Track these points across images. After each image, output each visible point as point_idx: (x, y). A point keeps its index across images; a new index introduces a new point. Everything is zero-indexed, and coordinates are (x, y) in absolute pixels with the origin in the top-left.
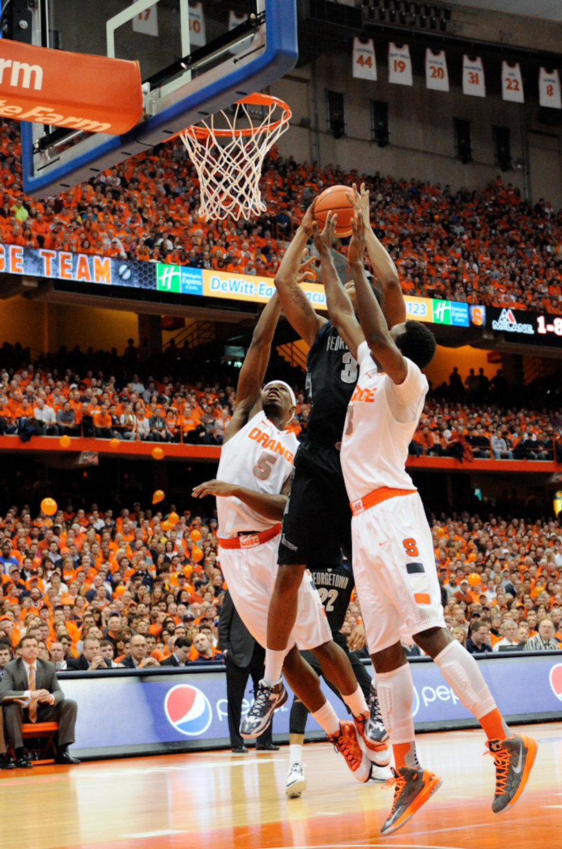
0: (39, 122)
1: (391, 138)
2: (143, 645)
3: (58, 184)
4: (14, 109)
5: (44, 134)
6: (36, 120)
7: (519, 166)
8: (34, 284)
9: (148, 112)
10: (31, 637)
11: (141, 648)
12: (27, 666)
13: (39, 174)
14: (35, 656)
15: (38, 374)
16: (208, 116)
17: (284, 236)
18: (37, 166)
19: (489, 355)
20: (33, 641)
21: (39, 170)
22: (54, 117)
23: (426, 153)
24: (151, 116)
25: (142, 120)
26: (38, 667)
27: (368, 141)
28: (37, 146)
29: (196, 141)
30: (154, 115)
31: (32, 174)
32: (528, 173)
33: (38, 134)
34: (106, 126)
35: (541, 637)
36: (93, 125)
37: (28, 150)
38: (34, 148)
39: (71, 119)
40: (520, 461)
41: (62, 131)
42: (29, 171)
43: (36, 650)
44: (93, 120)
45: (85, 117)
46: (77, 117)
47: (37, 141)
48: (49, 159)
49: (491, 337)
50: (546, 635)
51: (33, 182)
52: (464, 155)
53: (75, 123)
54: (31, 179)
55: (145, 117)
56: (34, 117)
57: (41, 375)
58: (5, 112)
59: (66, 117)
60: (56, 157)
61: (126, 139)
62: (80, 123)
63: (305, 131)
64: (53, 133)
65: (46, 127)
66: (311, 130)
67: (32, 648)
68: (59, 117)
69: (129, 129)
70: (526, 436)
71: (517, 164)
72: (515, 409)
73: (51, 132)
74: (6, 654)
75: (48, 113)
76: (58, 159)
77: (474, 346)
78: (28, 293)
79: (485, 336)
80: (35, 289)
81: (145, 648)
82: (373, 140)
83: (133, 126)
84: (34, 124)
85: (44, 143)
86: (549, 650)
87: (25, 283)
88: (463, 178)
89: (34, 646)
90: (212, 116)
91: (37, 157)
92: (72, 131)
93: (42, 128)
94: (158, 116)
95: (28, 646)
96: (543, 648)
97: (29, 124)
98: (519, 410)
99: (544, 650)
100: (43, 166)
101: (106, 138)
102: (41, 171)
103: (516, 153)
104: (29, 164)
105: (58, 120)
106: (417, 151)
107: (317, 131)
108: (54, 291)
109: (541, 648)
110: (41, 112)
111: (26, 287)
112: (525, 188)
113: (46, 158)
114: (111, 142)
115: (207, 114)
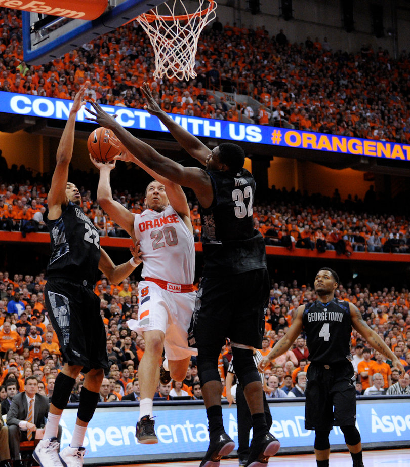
0: (35, 12)
1: (294, 14)
2: (108, 386)
3: (48, 55)
4: (17, 3)
5: (38, 19)
6: (32, 10)
7: (390, 34)
8: (33, 122)
9: (111, 4)
10: (33, 378)
11: (106, 388)
12: (29, 399)
13: (34, 48)
14: (34, 392)
15: (35, 188)
16: (154, 7)
17: (214, 87)
18: (33, 42)
19: (365, 175)
20: (35, 381)
21: (34, 45)
22: (45, 8)
23: (319, 24)
24: (114, 7)
25: (107, 9)
26: (36, 399)
27: (276, 16)
28: (33, 28)
29: (148, 24)
30: (115, 6)
31: (30, 48)
32: (396, 39)
33: (34, 19)
34: (82, 14)
35: (399, 385)
36: (73, 13)
37: (26, 31)
38: (31, 29)
39: (57, 9)
40: (387, 254)
41: (51, 18)
42: (27, 45)
43: (36, 388)
44: (72, 10)
45: (67, 8)
46: (61, 8)
47: (33, 24)
48: (42, 37)
49: (367, 162)
50: (404, 384)
51: (31, 54)
52: (348, 26)
53: (60, 12)
54: (29, 52)
55: (110, 8)
56: (31, 8)
57: (37, 188)
58: (10, 4)
59: (53, 8)
60: (46, 36)
61: (95, 23)
62: (64, 13)
63: (230, 9)
64: (44, 18)
65: (40, 15)
66: (235, 8)
67: (33, 386)
68: (48, 8)
69: (99, 16)
70: (391, 236)
71: (388, 32)
72: (385, 215)
73: (43, 18)
74: (14, 389)
75: (41, 5)
76: (48, 37)
77: (353, 168)
78: (29, 129)
79: (362, 161)
80: (34, 126)
81: (109, 387)
82: (280, 16)
83: (101, 13)
84: (31, 13)
85: (39, 26)
86: (404, 394)
87: (27, 121)
88: (348, 44)
89: (35, 385)
90: (157, 7)
91: (33, 36)
92: (57, 17)
93: (37, 15)
94: (118, 7)
95: (31, 384)
96: (401, 393)
97: (28, 13)
98: (389, 216)
99: (401, 395)
100: (37, 42)
101: (82, 23)
102: (36, 46)
103: (387, 24)
104: (27, 41)
105: (48, 10)
106: (313, 23)
107: (239, 9)
108: (47, 127)
109: (399, 393)
110: (36, 5)
111: (28, 124)
112: (394, 51)
113: (40, 37)
114: (85, 26)
115: (154, 6)
